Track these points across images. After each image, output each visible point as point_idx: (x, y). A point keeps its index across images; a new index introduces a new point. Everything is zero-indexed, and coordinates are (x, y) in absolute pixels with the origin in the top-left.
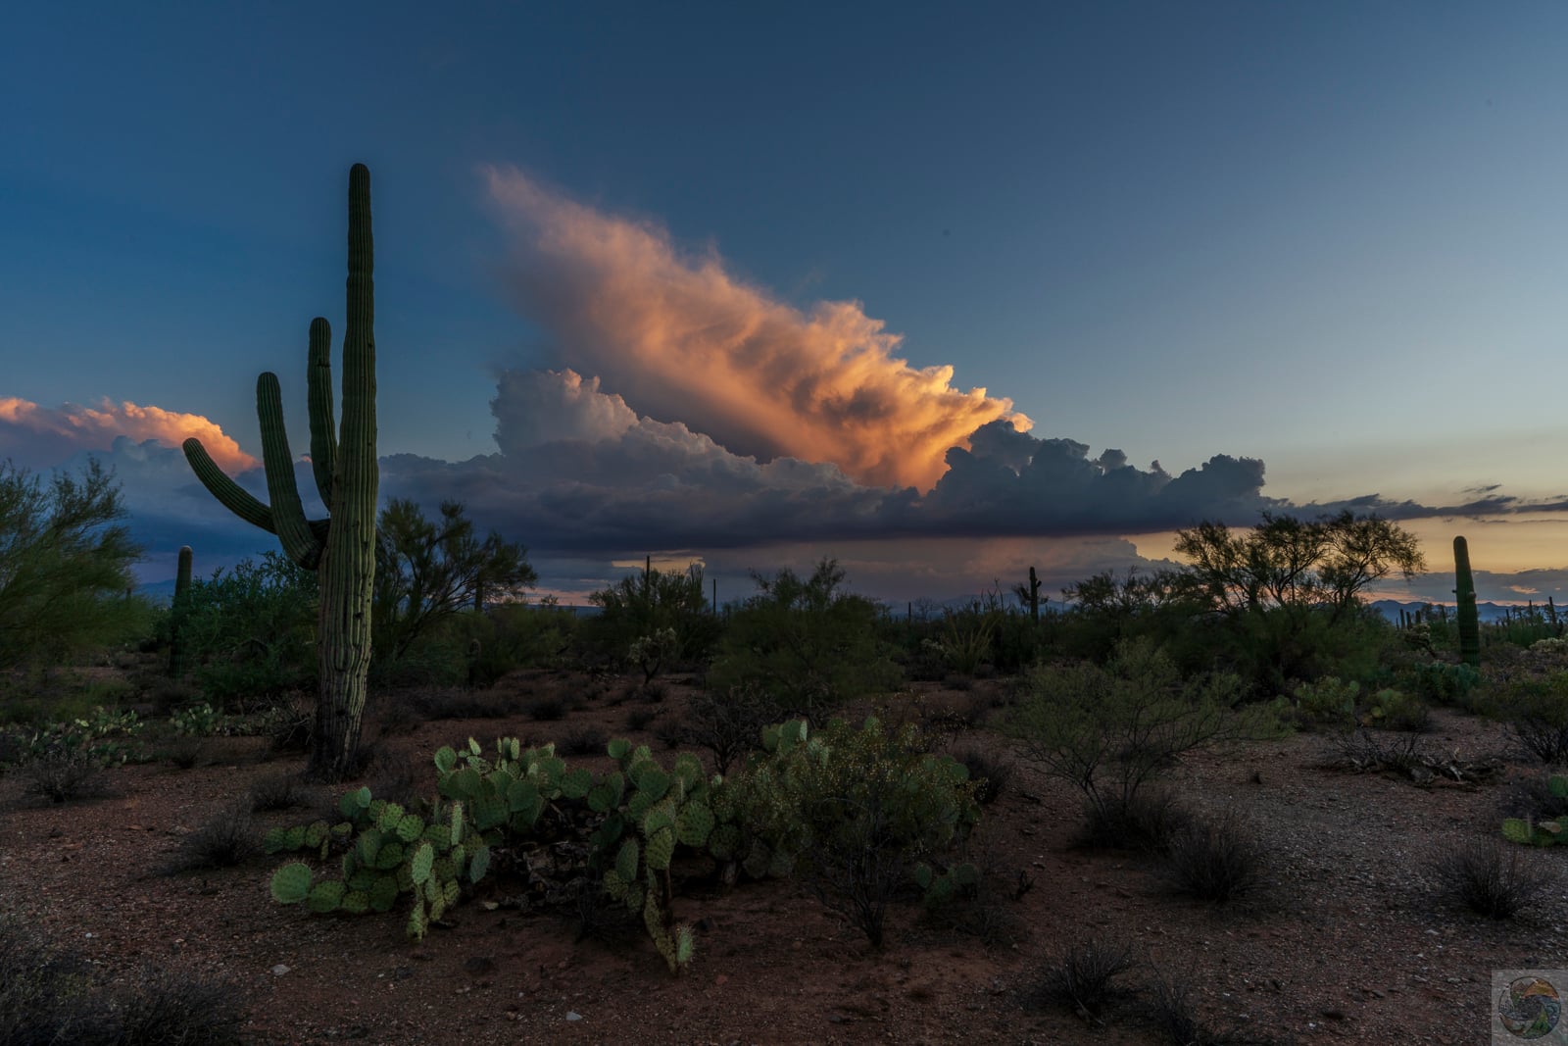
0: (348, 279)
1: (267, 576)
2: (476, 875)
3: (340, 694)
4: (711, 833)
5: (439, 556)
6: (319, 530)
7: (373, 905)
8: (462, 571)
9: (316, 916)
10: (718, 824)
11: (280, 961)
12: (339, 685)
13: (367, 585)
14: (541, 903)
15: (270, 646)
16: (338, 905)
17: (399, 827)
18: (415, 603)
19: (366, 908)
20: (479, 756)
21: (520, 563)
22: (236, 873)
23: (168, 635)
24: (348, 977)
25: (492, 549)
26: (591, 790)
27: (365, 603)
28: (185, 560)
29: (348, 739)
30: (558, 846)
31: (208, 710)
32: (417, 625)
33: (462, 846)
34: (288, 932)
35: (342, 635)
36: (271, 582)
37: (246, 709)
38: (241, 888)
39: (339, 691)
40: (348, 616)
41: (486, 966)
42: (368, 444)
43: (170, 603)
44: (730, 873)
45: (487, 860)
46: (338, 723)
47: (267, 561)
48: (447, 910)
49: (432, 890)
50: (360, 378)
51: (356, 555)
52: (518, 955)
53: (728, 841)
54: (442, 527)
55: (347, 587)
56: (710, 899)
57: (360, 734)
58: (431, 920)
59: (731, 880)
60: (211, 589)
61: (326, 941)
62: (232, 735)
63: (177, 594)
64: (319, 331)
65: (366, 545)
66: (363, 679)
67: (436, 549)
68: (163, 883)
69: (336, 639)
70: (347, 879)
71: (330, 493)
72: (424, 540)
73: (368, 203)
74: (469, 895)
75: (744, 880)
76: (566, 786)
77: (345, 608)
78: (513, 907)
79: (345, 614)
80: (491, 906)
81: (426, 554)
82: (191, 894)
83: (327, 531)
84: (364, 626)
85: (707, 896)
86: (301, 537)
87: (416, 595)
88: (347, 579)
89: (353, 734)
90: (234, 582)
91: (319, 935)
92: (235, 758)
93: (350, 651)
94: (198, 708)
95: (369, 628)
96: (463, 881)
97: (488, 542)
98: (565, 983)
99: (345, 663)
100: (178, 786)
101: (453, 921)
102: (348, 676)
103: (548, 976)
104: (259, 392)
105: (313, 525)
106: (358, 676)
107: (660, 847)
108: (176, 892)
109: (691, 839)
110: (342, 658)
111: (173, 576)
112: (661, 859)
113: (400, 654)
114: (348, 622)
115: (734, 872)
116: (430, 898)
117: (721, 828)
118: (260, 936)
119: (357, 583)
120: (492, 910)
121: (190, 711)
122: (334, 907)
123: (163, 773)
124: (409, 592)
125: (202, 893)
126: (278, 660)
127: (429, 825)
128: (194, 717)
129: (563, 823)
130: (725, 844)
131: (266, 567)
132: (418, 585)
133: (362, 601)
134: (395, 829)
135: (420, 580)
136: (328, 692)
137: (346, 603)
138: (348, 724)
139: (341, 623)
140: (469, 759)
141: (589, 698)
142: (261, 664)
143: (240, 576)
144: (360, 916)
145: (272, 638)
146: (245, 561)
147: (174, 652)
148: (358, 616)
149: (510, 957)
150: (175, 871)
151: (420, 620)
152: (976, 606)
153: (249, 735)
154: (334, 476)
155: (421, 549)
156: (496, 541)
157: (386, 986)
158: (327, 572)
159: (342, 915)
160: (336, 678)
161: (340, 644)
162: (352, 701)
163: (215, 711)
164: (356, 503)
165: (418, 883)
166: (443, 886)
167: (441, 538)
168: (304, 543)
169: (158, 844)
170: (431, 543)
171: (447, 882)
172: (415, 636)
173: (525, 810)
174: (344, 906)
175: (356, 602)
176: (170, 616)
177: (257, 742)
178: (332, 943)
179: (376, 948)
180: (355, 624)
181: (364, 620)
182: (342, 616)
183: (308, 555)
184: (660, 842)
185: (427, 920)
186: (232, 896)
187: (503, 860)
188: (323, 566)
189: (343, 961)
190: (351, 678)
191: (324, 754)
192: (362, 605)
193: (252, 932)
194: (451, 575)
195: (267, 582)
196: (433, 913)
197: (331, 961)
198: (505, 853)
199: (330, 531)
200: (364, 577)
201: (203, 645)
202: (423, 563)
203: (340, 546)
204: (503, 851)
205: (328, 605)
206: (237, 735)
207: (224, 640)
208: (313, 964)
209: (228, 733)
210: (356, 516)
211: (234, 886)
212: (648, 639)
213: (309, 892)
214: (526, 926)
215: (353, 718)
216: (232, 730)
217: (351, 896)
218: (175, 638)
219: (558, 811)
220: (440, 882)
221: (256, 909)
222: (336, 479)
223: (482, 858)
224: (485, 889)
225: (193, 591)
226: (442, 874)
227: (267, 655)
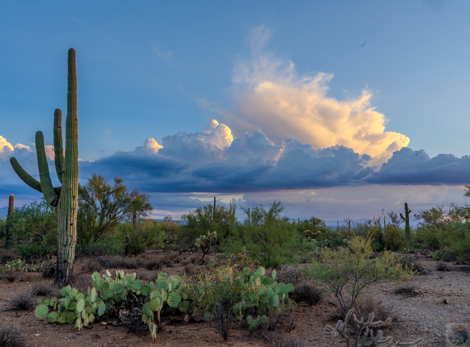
0: (68, 94)
1: (43, 207)
2: (100, 313)
3: (65, 254)
4: (180, 303)
5: (112, 199)
6: (57, 191)
7: (67, 321)
8: (121, 206)
9: (50, 323)
10: (182, 300)
11: (37, 333)
12: (64, 251)
13: (75, 213)
14: (120, 323)
15: (44, 237)
16: (56, 320)
17: (77, 296)
18: (102, 220)
19: (65, 321)
20: (110, 277)
21: (146, 202)
22: (26, 312)
23: (5, 232)
24: (56, 337)
25: (134, 196)
26: (142, 287)
27: (74, 219)
28: (11, 199)
29: (68, 272)
30: (134, 309)
31: (20, 261)
32: (102, 228)
33: (96, 303)
34: (41, 327)
35: (66, 232)
36: (44, 210)
37: (34, 262)
38: (28, 316)
39: (64, 253)
40: (68, 225)
41: (97, 337)
42: (75, 158)
43: (5, 218)
44: (186, 318)
45: (105, 309)
46: (64, 266)
47: (43, 201)
48: (90, 323)
49: (84, 316)
50: (72, 132)
51: (71, 201)
52: (109, 336)
53: (186, 306)
54: (114, 187)
55: (67, 213)
56: (178, 326)
57: (72, 270)
58: (84, 325)
59: (187, 320)
60: (21, 212)
61: (51, 329)
62: (28, 271)
63: (8, 214)
64: (57, 114)
65: (74, 197)
66: (73, 249)
67: (111, 196)
68: (4, 313)
69: (63, 233)
70: (60, 313)
71: (61, 177)
72: (106, 193)
73: (75, 63)
74: (98, 320)
75: (192, 321)
76: (133, 286)
77: (67, 222)
78: (111, 324)
79: (67, 224)
80: (104, 323)
81: (106, 198)
82: (13, 316)
83: (60, 192)
84: (74, 228)
85: (177, 325)
86: (51, 194)
87: (102, 216)
88: (67, 211)
89: (70, 270)
90: (30, 209)
91: (50, 328)
92: (29, 279)
93: (68, 238)
94: (16, 260)
95: (76, 229)
96: (96, 315)
97: (133, 193)
98: (120, 342)
99: (67, 243)
100: (9, 287)
101: (91, 326)
102: (68, 248)
103: (115, 340)
104: (36, 139)
105: (55, 189)
106: (72, 248)
107: (155, 303)
108: (8, 316)
109: (173, 305)
110: (66, 241)
111: (7, 205)
112: (155, 307)
113: (95, 241)
114: (68, 227)
115: (188, 318)
116: (83, 318)
117: (183, 302)
118: (32, 327)
119: (71, 212)
120: (105, 325)
121: (13, 261)
122: (55, 321)
123: (3, 283)
124: (99, 214)
125: (16, 316)
126: (46, 242)
127: (86, 297)
128: (14, 264)
129: (138, 302)
130: (184, 307)
131: (42, 203)
132: (103, 212)
133: (73, 218)
134: (75, 297)
135: (104, 210)
136: (61, 254)
137: (67, 219)
138: (68, 266)
139: (65, 227)
140: (106, 278)
141: (175, 262)
142: (40, 244)
143: (32, 207)
144: (63, 324)
145: (45, 233)
146: (34, 201)
147: (7, 239)
148: (71, 224)
149: (106, 336)
150: (7, 310)
151: (104, 227)
152: (370, 222)
153: (35, 272)
154: (63, 170)
155: (104, 196)
156: (136, 193)
157: (67, 340)
158: (60, 208)
159: (57, 323)
160: (63, 248)
161: (65, 235)
162: (69, 257)
163: (22, 262)
164: (71, 181)
165: (79, 312)
166: (89, 315)
167: (112, 192)
168: (52, 196)
169: (2, 303)
170: (109, 193)
171: (90, 314)
172: (102, 233)
173: (119, 293)
174: (58, 320)
175: (71, 219)
176: (6, 224)
177: (37, 274)
178: (53, 330)
179: (66, 332)
180: (70, 228)
181: (74, 226)
182: (65, 225)
183: (53, 201)
184: (155, 302)
185: (83, 325)
186: (25, 318)
187: (111, 310)
188: (59, 205)
189: (56, 334)
190: (69, 248)
191: (59, 277)
192: (73, 220)
193: (30, 326)
194: (117, 207)
195: (42, 209)
196: (84, 323)
197: (52, 334)
198: (112, 308)
199: (61, 191)
200: (74, 209)
201: (18, 235)
202: (105, 202)
203: (65, 198)
204: (111, 307)
205: (61, 220)
206: (30, 271)
207: (26, 234)
208: (47, 334)
209: (27, 271)
210: (71, 186)
211: (25, 315)
212: (204, 236)
213: (47, 315)
214: (114, 329)
215: (70, 264)
216: (28, 270)
217: (60, 317)
218: (8, 232)
219: (136, 298)
220: (87, 314)
221: (32, 321)
222: (63, 172)
223: (102, 308)
224: (103, 318)
225: (14, 213)
226: (88, 311)
227: (42, 240)
